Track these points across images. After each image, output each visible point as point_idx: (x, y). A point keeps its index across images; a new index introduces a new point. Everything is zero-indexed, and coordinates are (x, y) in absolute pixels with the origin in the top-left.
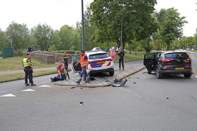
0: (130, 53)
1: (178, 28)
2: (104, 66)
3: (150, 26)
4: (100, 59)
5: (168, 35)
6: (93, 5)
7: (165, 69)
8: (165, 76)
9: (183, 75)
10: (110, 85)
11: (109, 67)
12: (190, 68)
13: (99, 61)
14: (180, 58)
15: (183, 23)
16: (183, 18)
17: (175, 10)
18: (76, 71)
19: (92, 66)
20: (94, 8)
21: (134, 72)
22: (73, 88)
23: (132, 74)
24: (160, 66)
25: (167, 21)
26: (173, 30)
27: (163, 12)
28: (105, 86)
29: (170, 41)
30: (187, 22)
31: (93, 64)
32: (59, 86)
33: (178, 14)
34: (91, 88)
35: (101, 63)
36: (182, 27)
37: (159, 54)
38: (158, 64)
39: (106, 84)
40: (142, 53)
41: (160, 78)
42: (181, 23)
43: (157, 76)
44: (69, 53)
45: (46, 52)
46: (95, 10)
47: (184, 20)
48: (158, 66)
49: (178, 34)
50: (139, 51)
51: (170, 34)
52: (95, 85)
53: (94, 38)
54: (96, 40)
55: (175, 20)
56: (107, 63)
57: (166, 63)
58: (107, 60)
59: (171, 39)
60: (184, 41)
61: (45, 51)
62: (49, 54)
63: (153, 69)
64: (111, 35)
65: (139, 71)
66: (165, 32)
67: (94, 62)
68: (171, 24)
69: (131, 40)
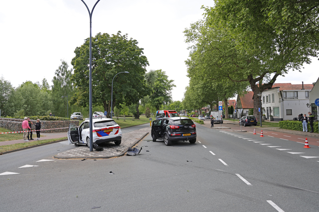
0: (118, 119)
1: (167, 92)
2: (112, 135)
3: (143, 89)
4: (108, 127)
5: (157, 99)
6: (77, 61)
7: (174, 136)
8: (173, 143)
9: (188, 141)
10: (123, 155)
11: (117, 135)
12: (195, 134)
13: (106, 129)
14: (187, 125)
15: (172, 86)
16: (171, 81)
17: (163, 73)
18: (73, 141)
19: (99, 135)
20: (77, 65)
21: (138, 140)
22: (84, 160)
23: (137, 143)
24: (169, 133)
25: (155, 84)
26: (161, 93)
27: (152, 74)
28: (119, 156)
29: (159, 105)
30: (175, 86)
31: (99, 133)
32: (64, 159)
33: (167, 77)
34: (105, 159)
35: (108, 131)
36: (171, 91)
37: (165, 121)
38: (166, 131)
39: (119, 153)
40: (131, 119)
41: (169, 145)
42: (169, 86)
43: (166, 143)
44: (47, 119)
45: (11, 118)
46: (78, 67)
47: (172, 83)
48: (166, 133)
49: (167, 99)
50: (126, 116)
51: (159, 98)
52: (108, 156)
53: (75, 100)
54: (78, 102)
55: (164, 82)
56: (115, 131)
57: (174, 130)
58: (115, 128)
59: (160, 104)
60: (172, 106)
61: (8, 117)
62: (17, 121)
63: (160, 136)
64: (97, 98)
65: (142, 139)
66: (154, 95)
67: (100, 130)
68: (160, 87)
69: (120, 104)
